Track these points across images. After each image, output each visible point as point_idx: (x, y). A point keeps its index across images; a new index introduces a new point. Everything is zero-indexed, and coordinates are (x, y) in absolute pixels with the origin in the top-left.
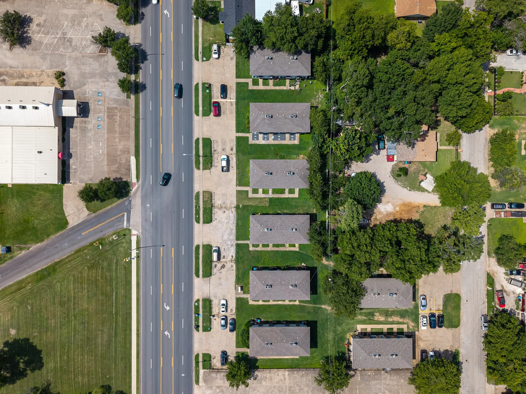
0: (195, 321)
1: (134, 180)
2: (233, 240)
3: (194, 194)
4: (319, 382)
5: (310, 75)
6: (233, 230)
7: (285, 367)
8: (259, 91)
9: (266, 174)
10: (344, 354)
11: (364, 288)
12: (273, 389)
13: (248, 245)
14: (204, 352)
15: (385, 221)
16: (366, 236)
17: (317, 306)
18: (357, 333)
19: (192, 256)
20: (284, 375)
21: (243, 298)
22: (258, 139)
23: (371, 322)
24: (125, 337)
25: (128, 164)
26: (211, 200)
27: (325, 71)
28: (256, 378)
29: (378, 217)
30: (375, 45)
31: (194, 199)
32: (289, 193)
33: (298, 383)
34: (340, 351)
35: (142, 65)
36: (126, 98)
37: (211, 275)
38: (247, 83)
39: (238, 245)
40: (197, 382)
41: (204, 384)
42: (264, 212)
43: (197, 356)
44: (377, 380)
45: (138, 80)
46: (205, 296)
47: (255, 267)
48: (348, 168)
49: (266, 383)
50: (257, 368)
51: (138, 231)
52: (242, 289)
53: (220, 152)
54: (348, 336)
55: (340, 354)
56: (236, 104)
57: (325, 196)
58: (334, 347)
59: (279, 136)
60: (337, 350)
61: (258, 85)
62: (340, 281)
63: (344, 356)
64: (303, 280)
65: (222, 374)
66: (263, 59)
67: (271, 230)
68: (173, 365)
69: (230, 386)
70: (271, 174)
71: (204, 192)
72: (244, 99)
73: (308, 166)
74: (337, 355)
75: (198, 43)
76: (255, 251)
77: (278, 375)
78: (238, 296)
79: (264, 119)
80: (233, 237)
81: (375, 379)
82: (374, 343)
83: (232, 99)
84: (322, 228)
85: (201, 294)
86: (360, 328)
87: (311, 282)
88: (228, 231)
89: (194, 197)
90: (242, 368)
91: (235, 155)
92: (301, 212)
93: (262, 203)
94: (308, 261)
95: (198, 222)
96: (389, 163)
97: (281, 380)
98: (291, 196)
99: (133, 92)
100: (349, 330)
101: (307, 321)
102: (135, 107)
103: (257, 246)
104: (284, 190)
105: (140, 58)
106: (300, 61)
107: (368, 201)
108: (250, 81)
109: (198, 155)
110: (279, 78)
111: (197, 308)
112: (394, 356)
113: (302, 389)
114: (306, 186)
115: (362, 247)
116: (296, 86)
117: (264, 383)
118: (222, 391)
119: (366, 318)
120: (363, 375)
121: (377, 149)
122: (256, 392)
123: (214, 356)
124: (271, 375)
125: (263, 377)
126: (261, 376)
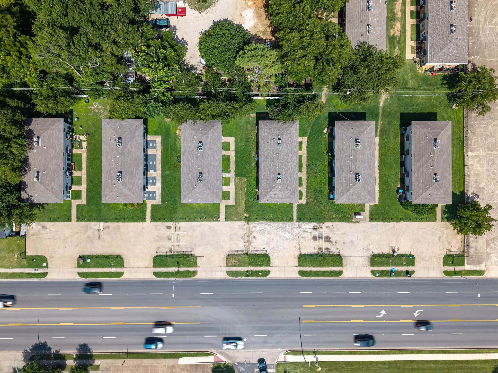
0: (400, 276)
1: (211, 359)
2: (292, 226)
3: (230, 278)
4: (485, 109)
5: (62, 120)
6: (278, 226)
7: (462, 156)
8: (89, 190)
9: (201, 181)
10: (444, 77)
11: (360, 46)
12: (491, 173)
13: (299, 206)
14: (442, 264)
15: (267, 21)
16: (289, 36)
17: (380, 113)
18: (417, 60)
19: (314, 281)
20: (472, 157)
21: (371, 212)
22: (154, 192)
23: (402, 40)
24: (421, 369)
25: (189, 368)
26: (238, 255)
27: (56, 97)
28: (476, 195)
29: (262, 30)
30: (15, 24)
31: (237, 279)
32: (229, 149)
33: (483, 139)
34: (441, 82)
35: (53, 350)
36: (99, 371)
37: (339, 255)
38: (78, 206)
39: (299, 219)
40: (481, 273)
41: (484, 264)
42: (255, 183)
43: (446, 273)
44: (479, 33)
45: (74, 354)
46: (367, 262)
47: (329, 196)
48: (195, 69)
49: (482, 181)
50: (463, 193)
51: (279, 353)
52: (359, 214)
53: (173, 244)
54: (421, 72)
55: (445, 82)
56: (107, 222)
57: (232, 98)
58: (436, 90)
59: (151, 163)
60: (440, 86)
61: (80, 192)
62: (351, 79)
63: (447, 77)
64: (348, 130)
65: (471, 239)
66: (39, 185)
67: (279, 174)
68: (459, 305)
69: (489, 230)
70: (201, 173)
71: (227, 266)
72: (100, 211)
73: (190, 122)
74: (446, 86)
75: (22, 273)
76: (307, 196)
77: (472, 165)
78: (368, 219)
79: (123, 183)
80: (288, 225)
81: (478, 36)
82: (434, 33)
83: (100, 226)
84: (276, 104)
85: (364, 268)
86: (410, 56)
87: (351, 120)
88: (280, 232)
89: (235, 278)
90: (468, 213)
91: (177, 223)
92: (254, 134)
93: (242, 186)
94: (321, 125)
95: (268, 273)
96: (187, 13)
97: (479, 161)
98: (232, 147)
99: (90, 361)
100: (414, 71)
101: (401, 126)
102: (111, 358)
103: (301, 193)
104: (224, 156)
105: (43, 352)
106: (42, 133)
107: (240, 39)
108: (75, 203)
109: (177, 274)
110: (70, 162)
111: (383, 273)
112: (453, 5)
113: (491, 134)
114: (218, 125)
115: (304, 44)
116: (81, 140)
117: (483, 184)
118: (493, 239)
119: (397, 48)
120: (473, 52)
121: (168, 30)
122: (494, 196)
123: (447, 251)
124: (472, 175)
125: (474, 186)
126: (474, 188)
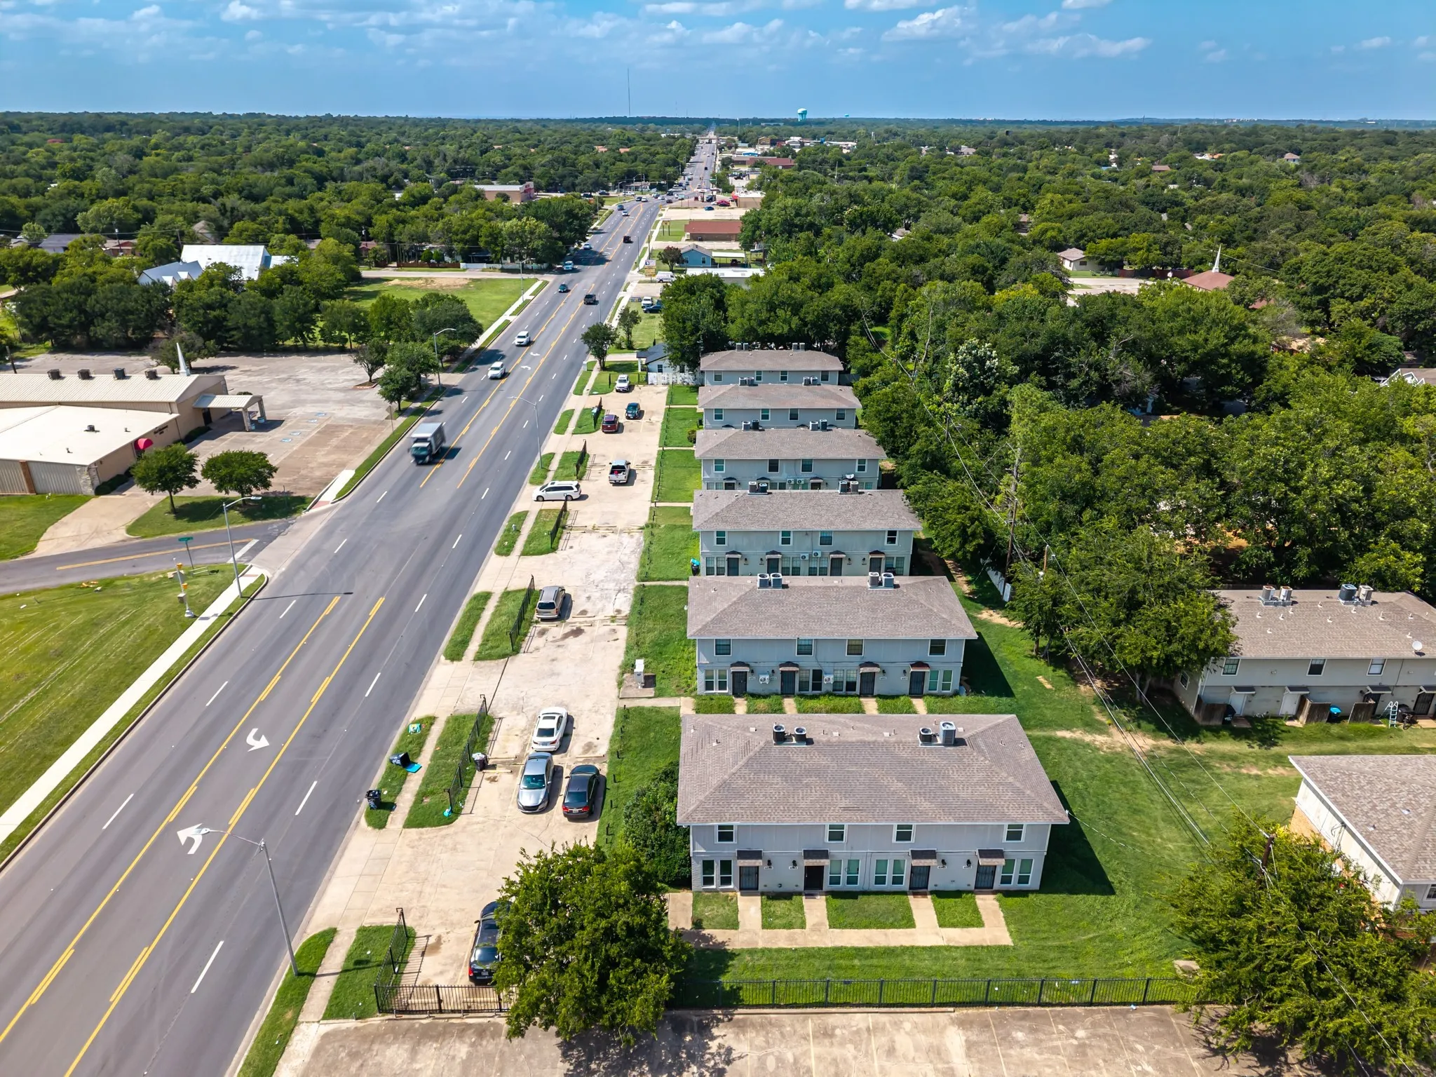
1: (328, 497)
2: (626, 580)
3: (511, 515)
6: (629, 563)
14: (371, 921)
21: (654, 711)
31: (506, 521)
37: (514, 653)
43: (322, 936)
46: (468, 706)
51: (273, 570)
52: (648, 684)
68: (116, 997)
71: (542, 510)
77: (891, 1051)
78: (628, 705)
80: (628, 574)
85: (450, 701)
88: (611, 565)
95: (504, 552)
111: (414, 740)
123: (432, 940)
124: (836, 1051)
125: (771, 1063)
126: (762, 1061)
